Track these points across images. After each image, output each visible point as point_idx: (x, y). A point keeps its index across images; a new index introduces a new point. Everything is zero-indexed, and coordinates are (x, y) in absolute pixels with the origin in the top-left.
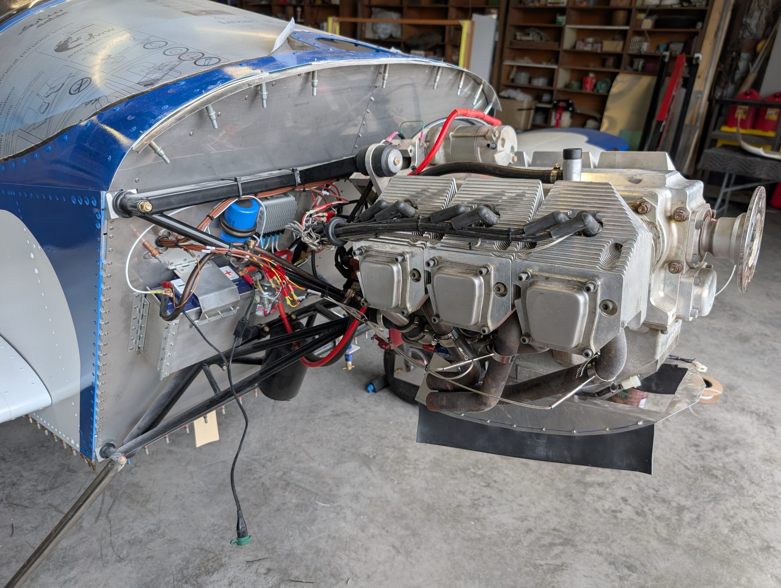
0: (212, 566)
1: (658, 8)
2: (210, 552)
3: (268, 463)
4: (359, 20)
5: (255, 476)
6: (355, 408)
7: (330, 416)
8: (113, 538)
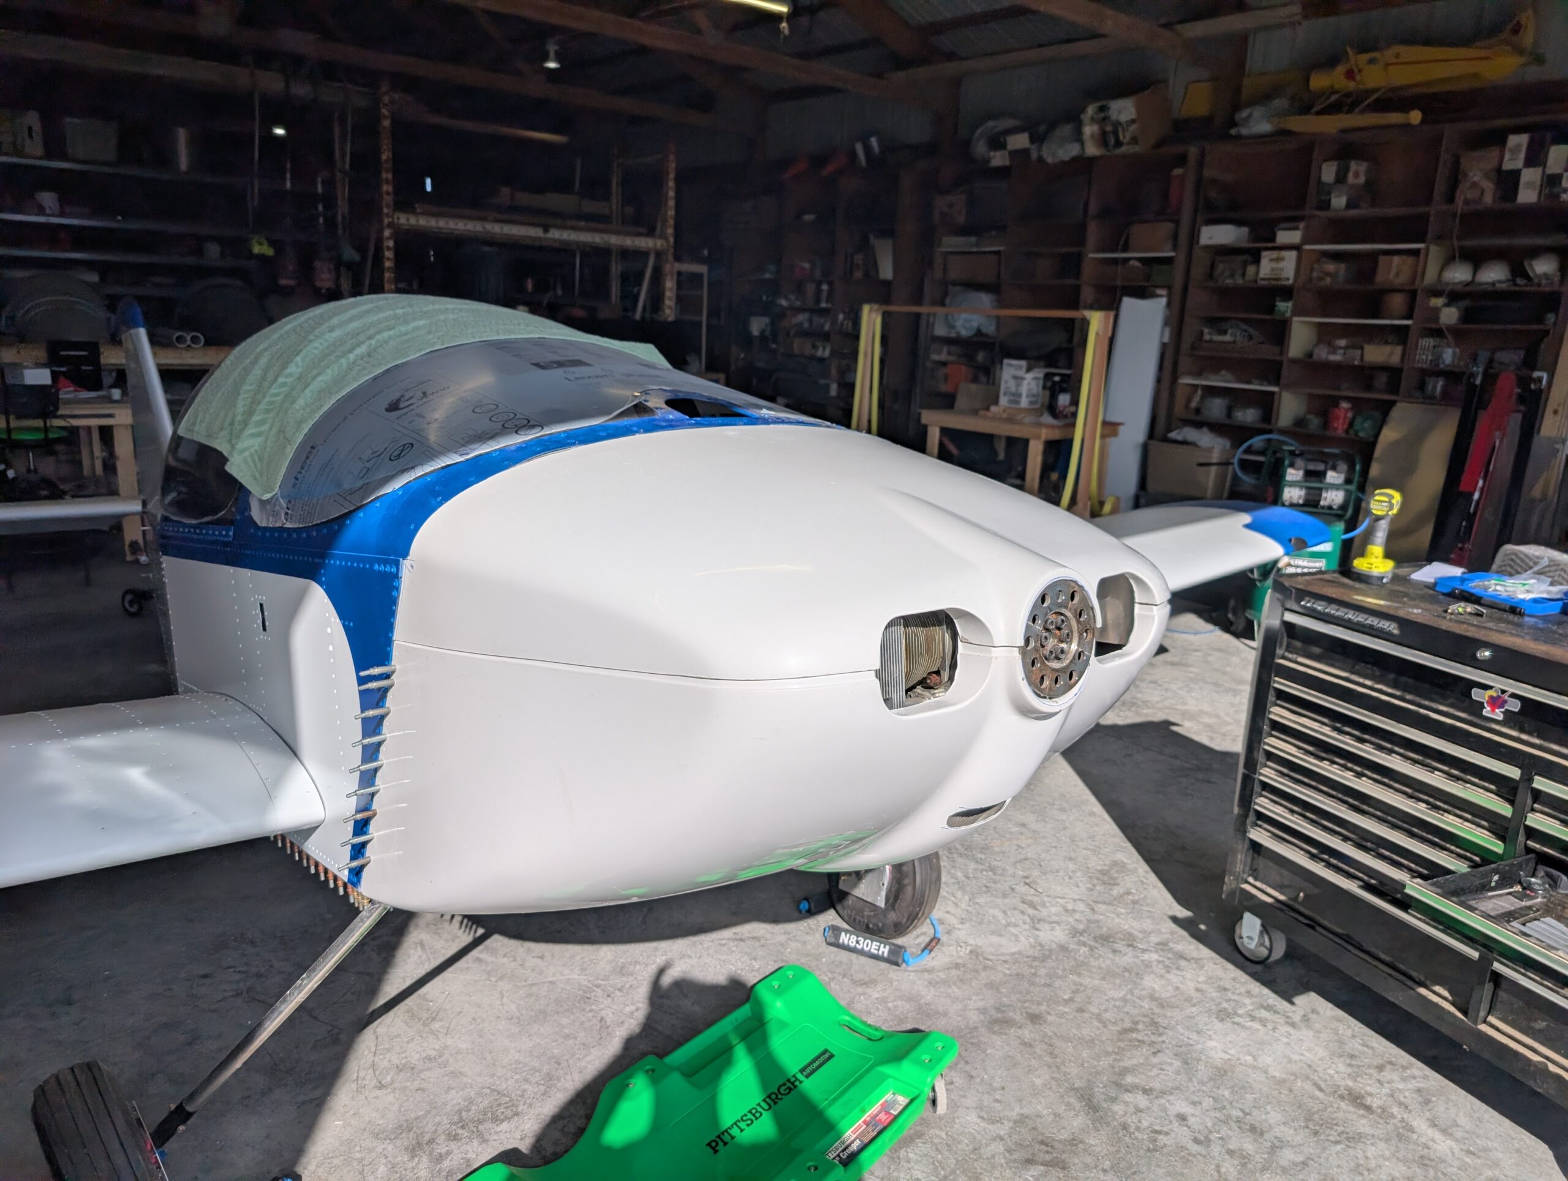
0: (503, 1113)
1: (1467, 289)
2: (504, 1095)
3: (617, 992)
4: (923, 310)
5: (593, 1007)
6: (772, 933)
7: (729, 939)
8: (376, 1059)
